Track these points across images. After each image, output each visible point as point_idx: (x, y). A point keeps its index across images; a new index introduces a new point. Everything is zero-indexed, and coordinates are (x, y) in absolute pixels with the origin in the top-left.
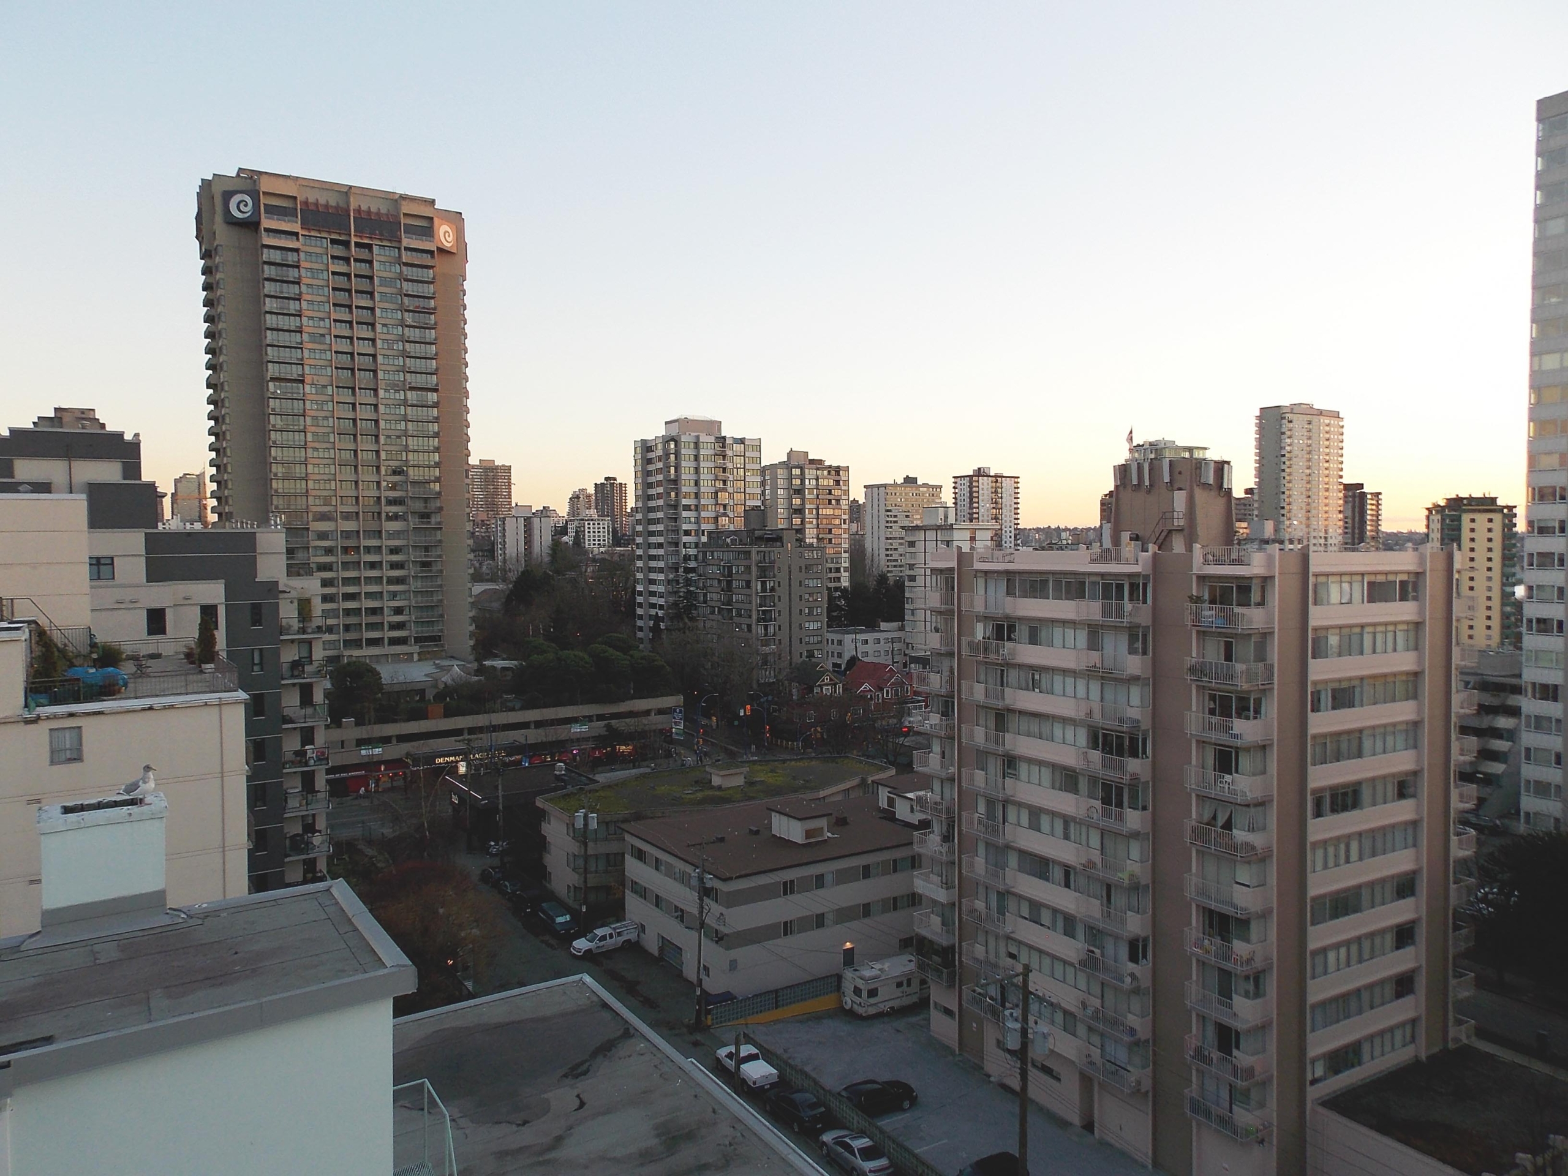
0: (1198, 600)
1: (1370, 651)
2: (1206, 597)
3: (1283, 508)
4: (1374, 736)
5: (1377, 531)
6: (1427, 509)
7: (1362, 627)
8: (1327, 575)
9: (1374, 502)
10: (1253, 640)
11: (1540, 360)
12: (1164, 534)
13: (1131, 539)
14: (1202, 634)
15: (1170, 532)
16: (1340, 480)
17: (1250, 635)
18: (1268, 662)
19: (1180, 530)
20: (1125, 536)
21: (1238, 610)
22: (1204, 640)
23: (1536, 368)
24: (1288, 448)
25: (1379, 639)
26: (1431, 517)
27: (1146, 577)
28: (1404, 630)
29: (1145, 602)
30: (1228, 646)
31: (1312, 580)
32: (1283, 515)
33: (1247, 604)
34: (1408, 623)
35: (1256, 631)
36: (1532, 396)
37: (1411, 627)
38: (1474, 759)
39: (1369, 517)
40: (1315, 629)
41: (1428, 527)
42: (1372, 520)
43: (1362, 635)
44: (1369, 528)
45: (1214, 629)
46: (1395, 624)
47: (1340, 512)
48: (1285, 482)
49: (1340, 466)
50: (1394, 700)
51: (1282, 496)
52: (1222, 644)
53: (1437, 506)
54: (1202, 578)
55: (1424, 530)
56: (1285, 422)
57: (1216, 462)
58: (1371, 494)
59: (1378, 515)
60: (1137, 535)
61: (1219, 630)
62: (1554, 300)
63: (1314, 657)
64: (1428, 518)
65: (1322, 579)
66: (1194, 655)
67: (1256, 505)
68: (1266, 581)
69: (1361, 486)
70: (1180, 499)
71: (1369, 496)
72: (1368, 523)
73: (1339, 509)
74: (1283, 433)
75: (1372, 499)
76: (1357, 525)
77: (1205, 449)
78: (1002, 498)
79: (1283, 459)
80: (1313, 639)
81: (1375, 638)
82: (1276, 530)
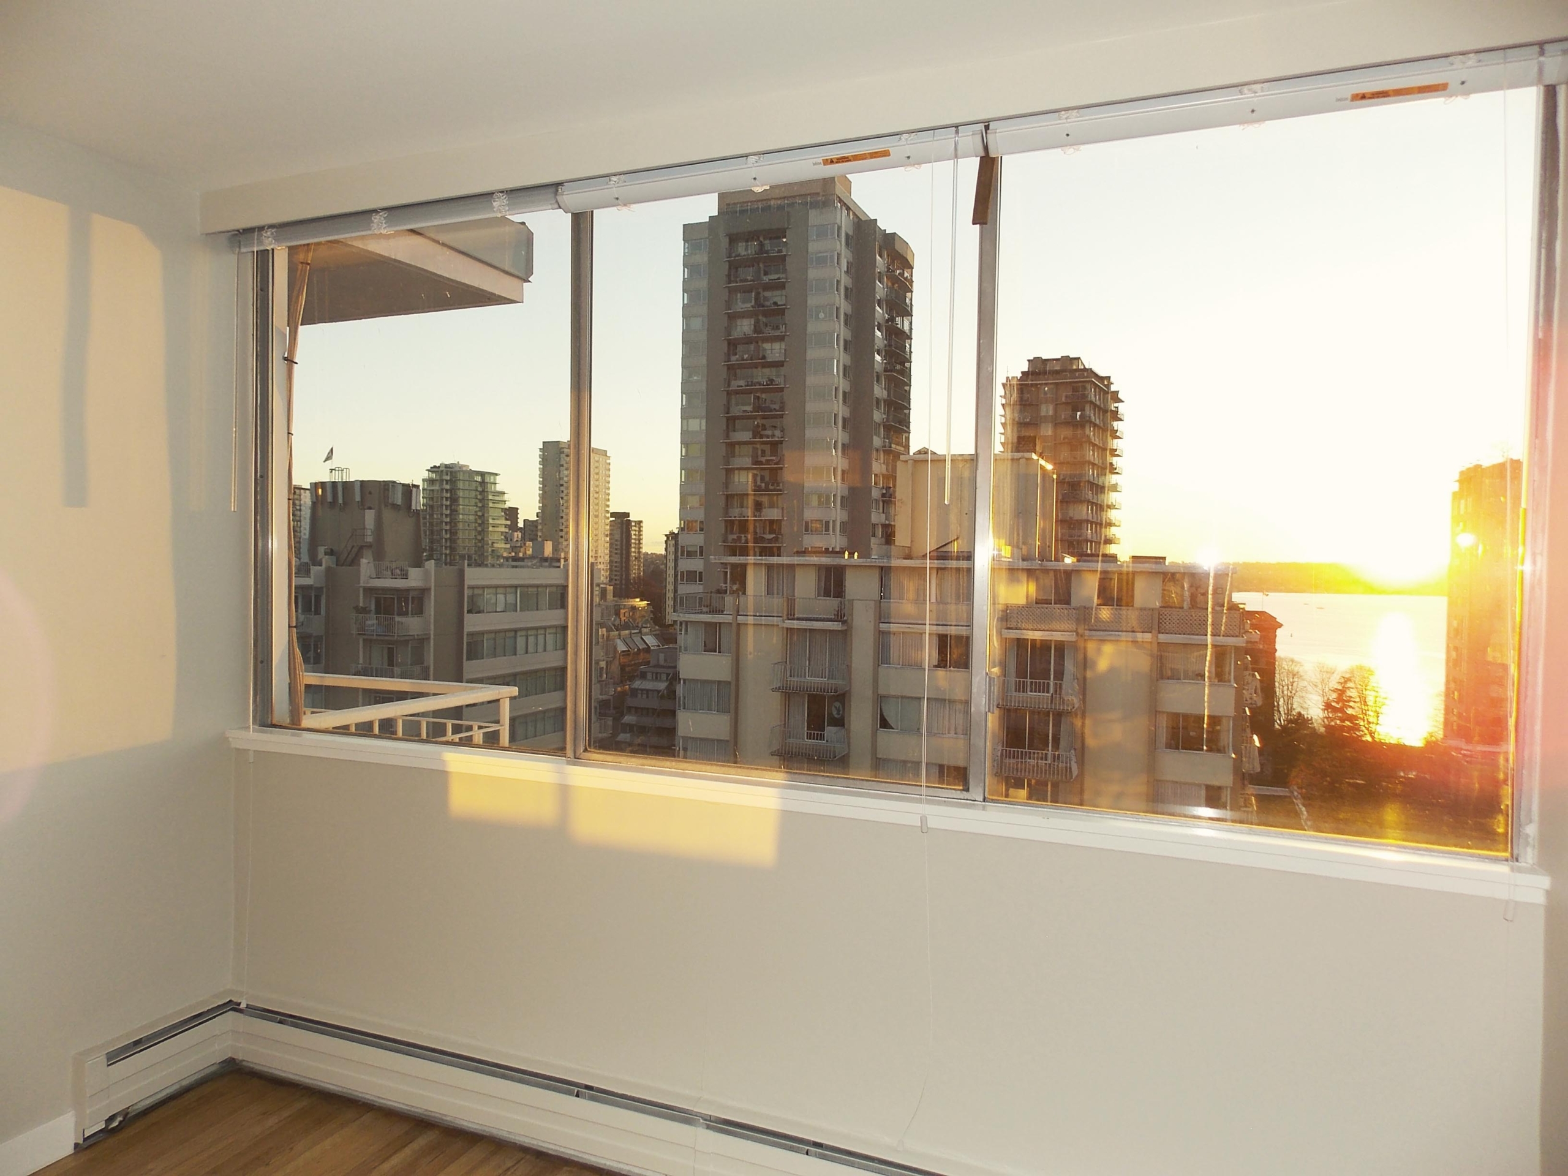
0: (365, 610)
1: (523, 651)
2: (373, 607)
3: (562, 530)
4: (526, 723)
5: (639, 552)
6: (666, 535)
7: (516, 631)
8: (483, 587)
9: (637, 529)
10: (410, 646)
11: (688, 422)
12: (355, 550)
13: (326, 554)
14: (369, 643)
15: (361, 547)
16: (607, 509)
17: (407, 641)
18: (425, 664)
19: (370, 546)
20: (321, 550)
21: (397, 619)
22: (370, 647)
23: (685, 429)
24: (565, 479)
25: (531, 640)
26: (669, 542)
27: (319, 590)
28: (554, 633)
29: (317, 612)
30: (390, 651)
31: (466, 592)
32: (562, 537)
33: (406, 614)
34: (556, 627)
35: (411, 638)
36: (684, 449)
37: (559, 630)
38: (610, 735)
39: (633, 541)
40: (471, 634)
41: (666, 549)
42: (635, 543)
43: (515, 638)
44: (633, 550)
45: (375, 637)
46: (545, 628)
47: (607, 536)
48: (563, 508)
49: (607, 497)
50: (543, 692)
51: (561, 520)
52: (385, 652)
53: (672, 533)
54: (369, 591)
55: (663, 552)
56: (563, 456)
57: (403, 485)
58: (635, 522)
59: (640, 540)
60: (332, 550)
61: (379, 638)
62: (695, 378)
63: (468, 659)
64: (666, 542)
65: (477, 591)
66: (361, 661)
67: (540, 527)
68: (424, 591)
69: (627, 515)
70: (370, 516)
71: (633, 524)
72: (633, 545)
73: (606, 533)
74: (562, 466)
75: (635, 526)
76: (624, 547)
77: (496, 474)
78: (300, 510)
79: (562, 488)
80: (469, 644)
81: (527, 639)
82: (556, 549)
